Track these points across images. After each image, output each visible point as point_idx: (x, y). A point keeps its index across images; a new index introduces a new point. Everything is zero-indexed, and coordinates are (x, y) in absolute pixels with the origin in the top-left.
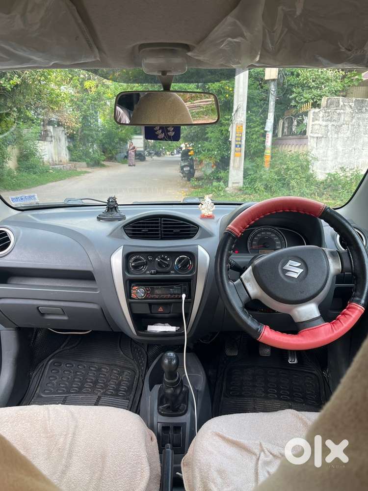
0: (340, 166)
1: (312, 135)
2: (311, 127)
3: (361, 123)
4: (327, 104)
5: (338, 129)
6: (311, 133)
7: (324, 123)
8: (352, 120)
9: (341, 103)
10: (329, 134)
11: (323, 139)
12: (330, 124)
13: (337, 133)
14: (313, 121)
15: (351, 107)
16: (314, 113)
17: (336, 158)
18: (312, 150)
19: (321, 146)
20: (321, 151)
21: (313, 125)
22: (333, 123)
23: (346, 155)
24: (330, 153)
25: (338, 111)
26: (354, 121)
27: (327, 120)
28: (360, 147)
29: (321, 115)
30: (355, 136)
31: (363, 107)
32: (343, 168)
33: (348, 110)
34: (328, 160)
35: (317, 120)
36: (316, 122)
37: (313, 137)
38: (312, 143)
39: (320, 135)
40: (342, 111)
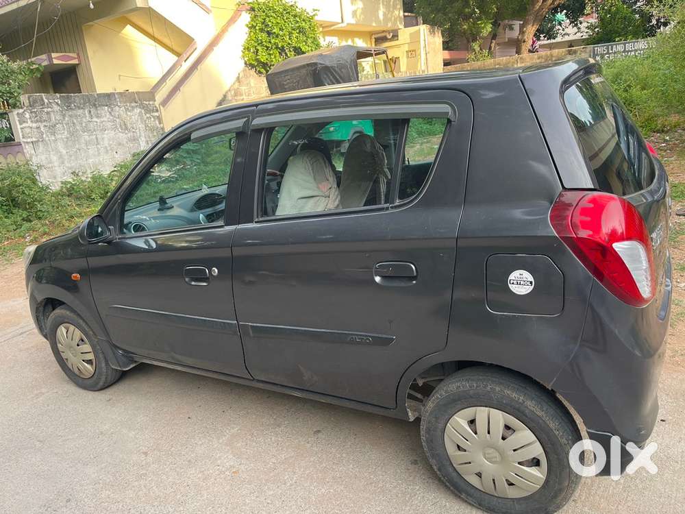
0: (71, 171)
1: (25, 140)
2: (20, 131)
3: (75, 121)
4: (30, 103)
5: (52, 129)
6: (23, 138)
7: (34, 125)
8: (64, 118)
9: (46, 101)
10: (44, 136)
11: (40, 144)
12: (42, 125)
13: (54, 134)
14: (21, 124)
15: (57, 104)
16: (18, 113)
17: (63, 163)
18: (31, 157)
19: (40, 151)
20: (43, 157)
21: (21, 128)
22: (44, 124)
23: (73, 158)
24: (54, 158)
25: (45, 110)
26: (66, 119)
27: (37, 121)
28: (83, 146)
29: (27, 115)
30: (73, 135)
31: (70, 103)
32: (74, 172)
33: (56, 108)
34: (55, 167)
35: (24, 122)
36: (24, 125)
37: (27, 143)
38: (28, 149)
39: (34, 139)
40: (49, 109)
